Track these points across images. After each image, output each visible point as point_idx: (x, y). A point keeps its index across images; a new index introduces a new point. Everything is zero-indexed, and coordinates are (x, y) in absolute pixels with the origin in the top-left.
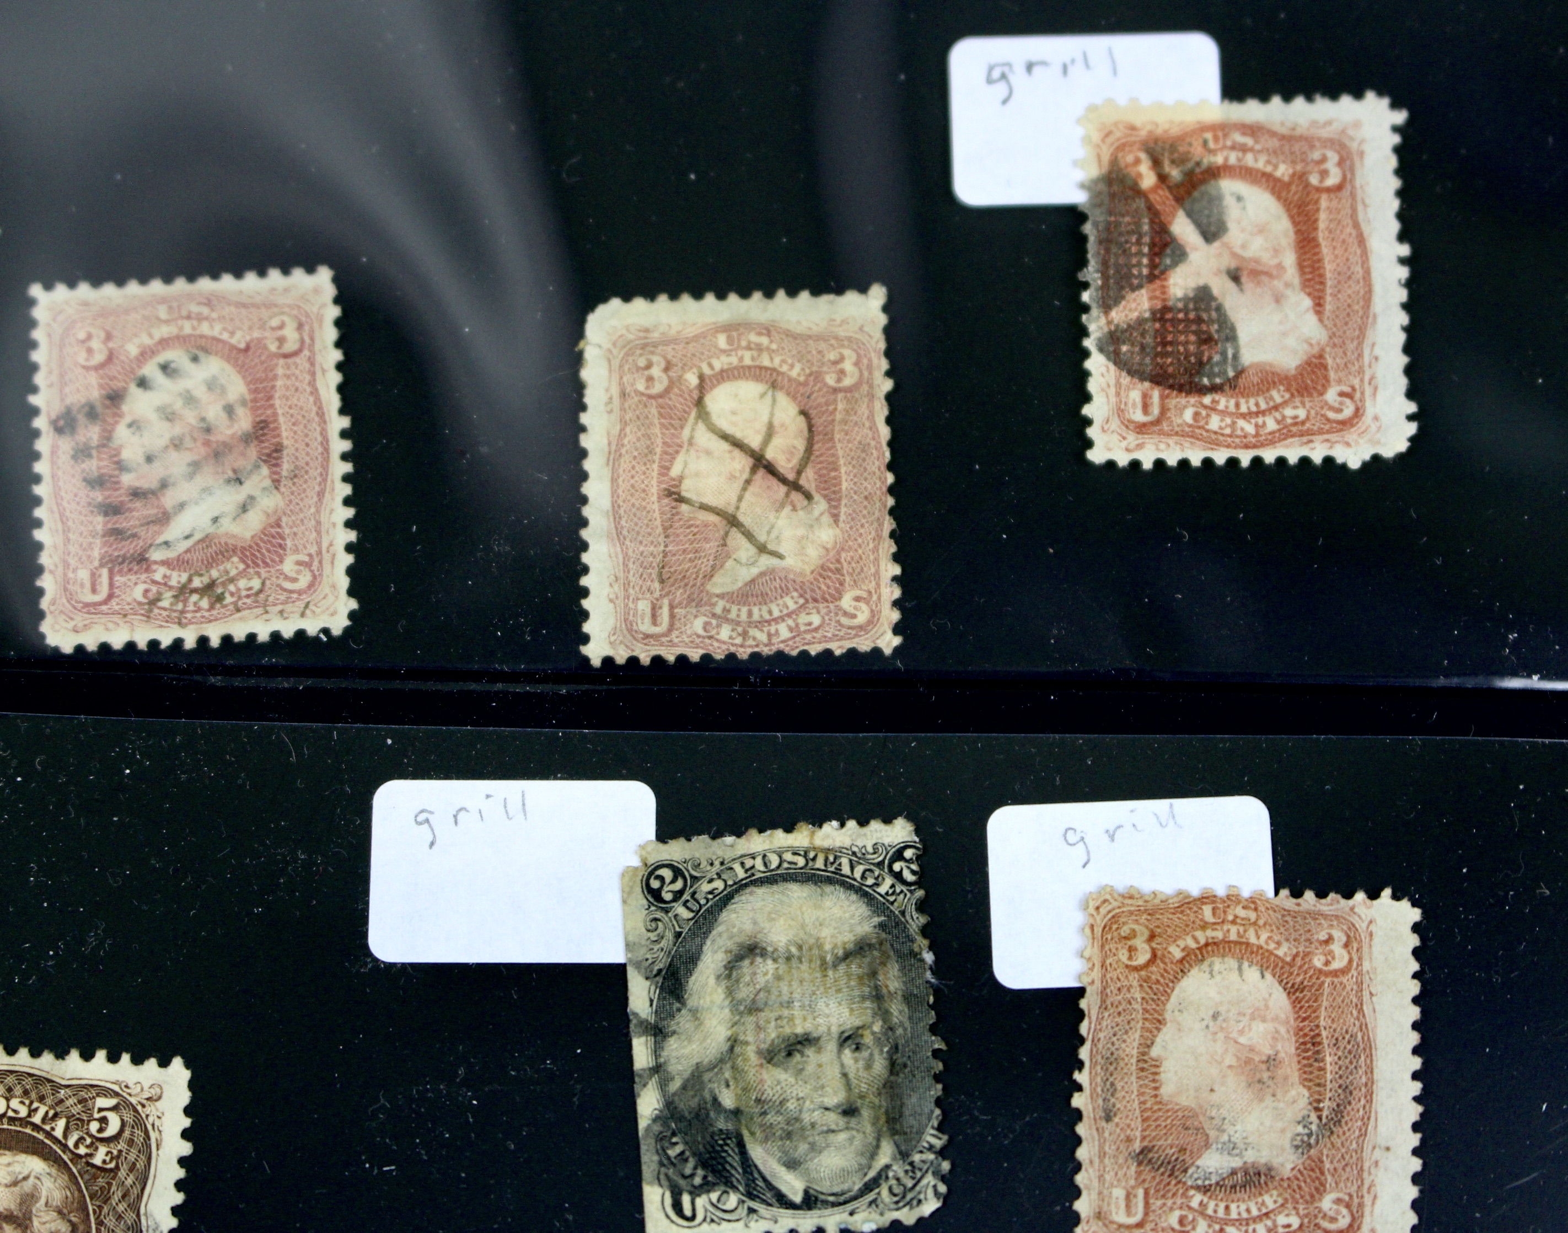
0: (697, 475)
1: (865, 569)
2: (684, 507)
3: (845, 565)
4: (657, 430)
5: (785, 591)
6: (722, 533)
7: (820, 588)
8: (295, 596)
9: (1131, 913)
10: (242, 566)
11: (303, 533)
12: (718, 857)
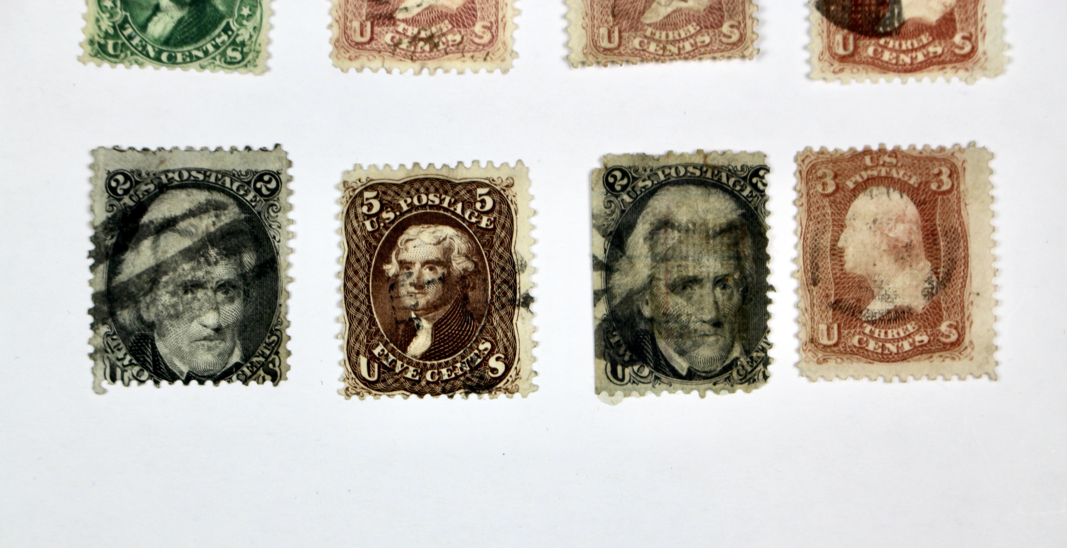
1: (736, 8)
3: (724, 6)
5: (688, 22)
7: (709, 20)
8: (481, 47)
9: (823, 163)
10: (450, 26)
11: (488, 8)
12: (649, 167)
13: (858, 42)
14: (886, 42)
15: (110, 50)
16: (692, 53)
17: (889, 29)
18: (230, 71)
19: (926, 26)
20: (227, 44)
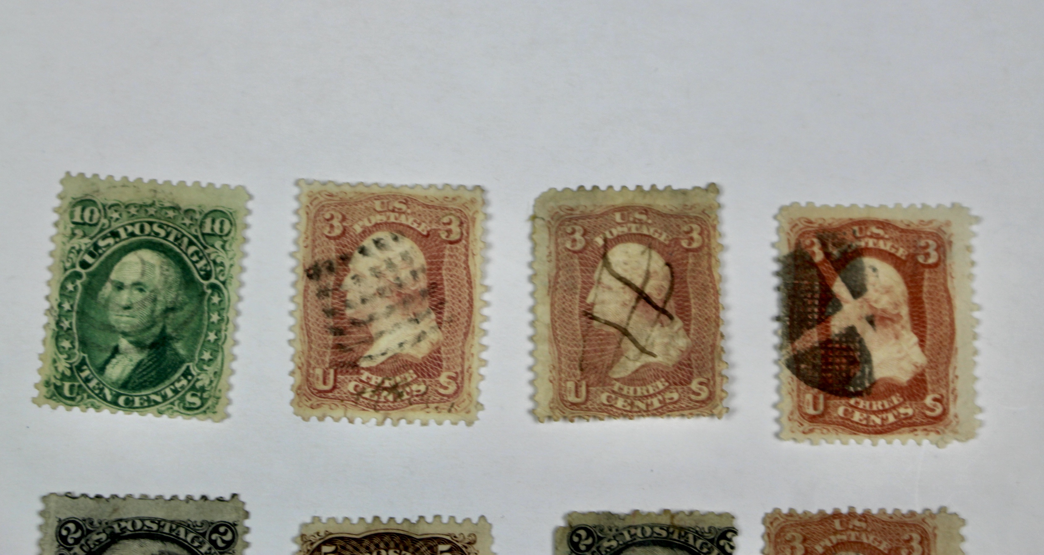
0: (603, 302)
1: (706, 365)
2: (595, 323)
3: (693, 361)
4: (578, 273)
5: (657, 378)
6: (618, 339)
7: (678, 376)
8: (445, 398)
9: (792, 525)
10: (415, 376)
11: (453, 359)
12: (615, 526)
13: (828, 401)
14: (857, 403)
15: (67, 392)
16: (660, 410)
17: (859, 389)
18: (188, 417)
19: (896, 386)
20: (187, 389)
